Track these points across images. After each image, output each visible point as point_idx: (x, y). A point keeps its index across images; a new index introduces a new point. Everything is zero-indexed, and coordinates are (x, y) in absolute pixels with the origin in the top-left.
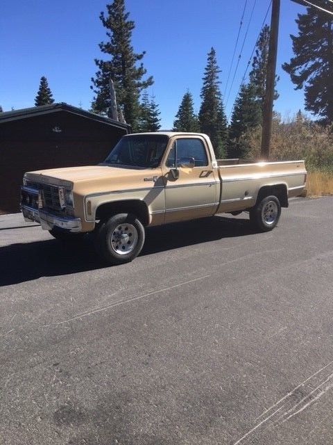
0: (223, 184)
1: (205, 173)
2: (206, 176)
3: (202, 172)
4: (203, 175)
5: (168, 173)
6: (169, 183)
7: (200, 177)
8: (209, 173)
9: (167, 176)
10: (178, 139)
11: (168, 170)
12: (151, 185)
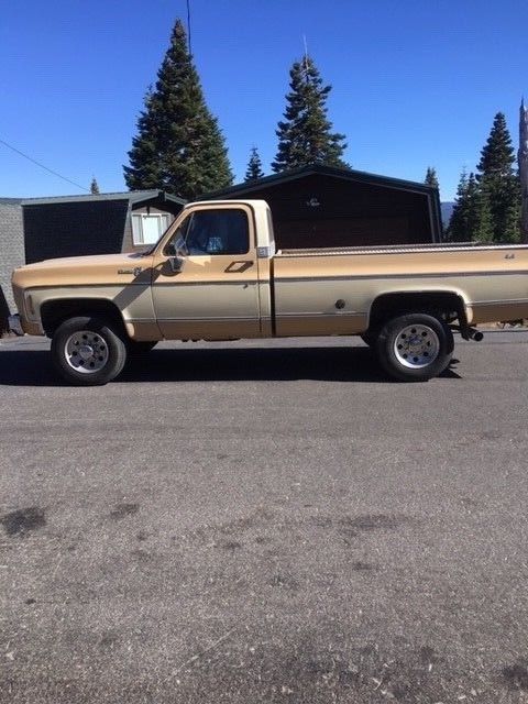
0: (276, 284)
1: (238, 266)
2: (241, 270)
3: (234, 263)
4: (233, 268)
5: (163, 263)
6: (161, 279)
7: (227, 271)
8: (249, 264)
9: (159, 268)
10: (196, 212)
11: (165, 258)
12: (129, 279)
